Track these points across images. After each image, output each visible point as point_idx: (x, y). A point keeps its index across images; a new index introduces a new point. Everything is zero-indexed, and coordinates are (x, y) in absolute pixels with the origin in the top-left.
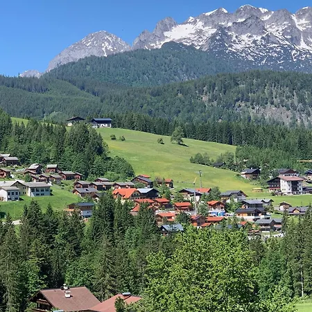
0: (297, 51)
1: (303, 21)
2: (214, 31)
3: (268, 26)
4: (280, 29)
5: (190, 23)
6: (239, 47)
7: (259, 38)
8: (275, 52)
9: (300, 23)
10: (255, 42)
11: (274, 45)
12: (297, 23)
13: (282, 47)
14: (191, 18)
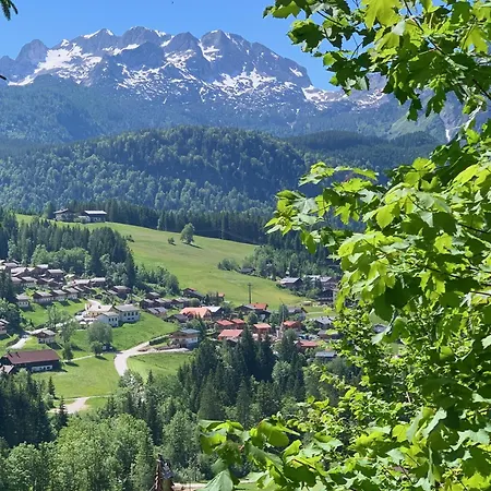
0: (205, 88)
1: (211, 49)
2: (98, 60)
3: (167, 55)
4: (183, 59)
5: (63, 47)
6: (131, 82)
7: (156, 71)
8: (179, 89)
9: (207, 51)
10: (151, 75)
11: (176, 80)
12: (204, 52)
13: (187, 83)
14: (65, 41)
